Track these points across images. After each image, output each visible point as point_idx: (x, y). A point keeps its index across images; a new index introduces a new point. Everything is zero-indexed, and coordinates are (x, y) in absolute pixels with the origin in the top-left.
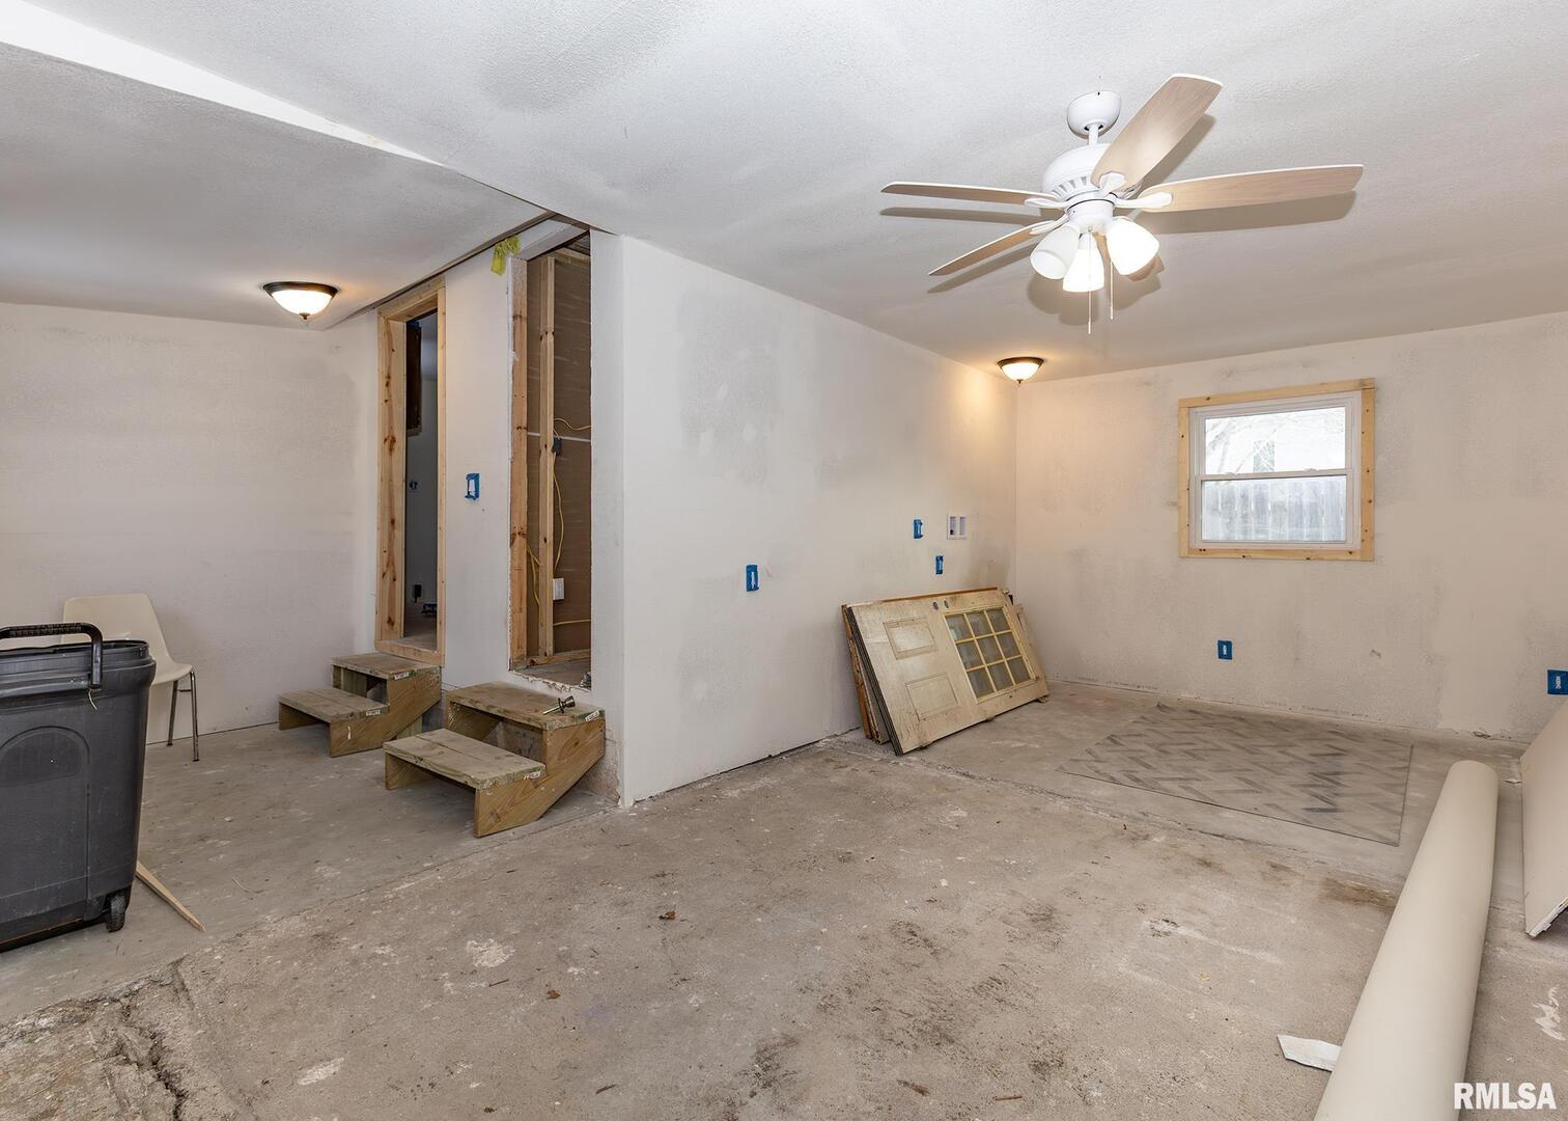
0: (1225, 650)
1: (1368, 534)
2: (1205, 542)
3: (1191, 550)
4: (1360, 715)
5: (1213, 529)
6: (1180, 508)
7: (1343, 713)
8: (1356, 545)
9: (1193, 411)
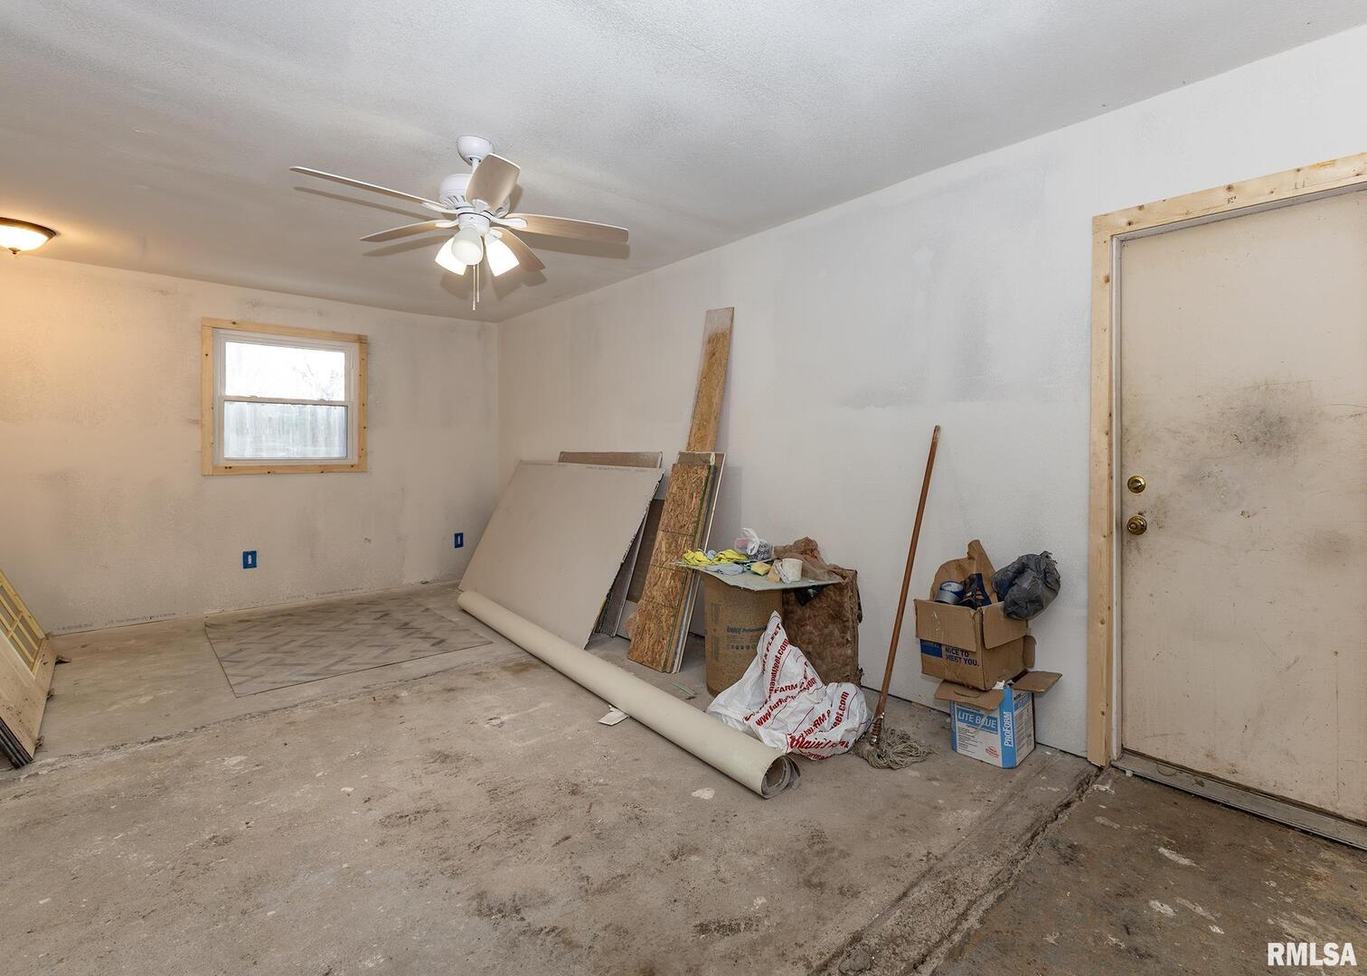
0: (250, 560)
1: (363, 452)
2: (228, 460)
3: (215, 468)
4: (357, 589)
5: (236, 447)
6: (202, 426)
7: (345, 590)
8: (355, 460)
9: (214, 333)
